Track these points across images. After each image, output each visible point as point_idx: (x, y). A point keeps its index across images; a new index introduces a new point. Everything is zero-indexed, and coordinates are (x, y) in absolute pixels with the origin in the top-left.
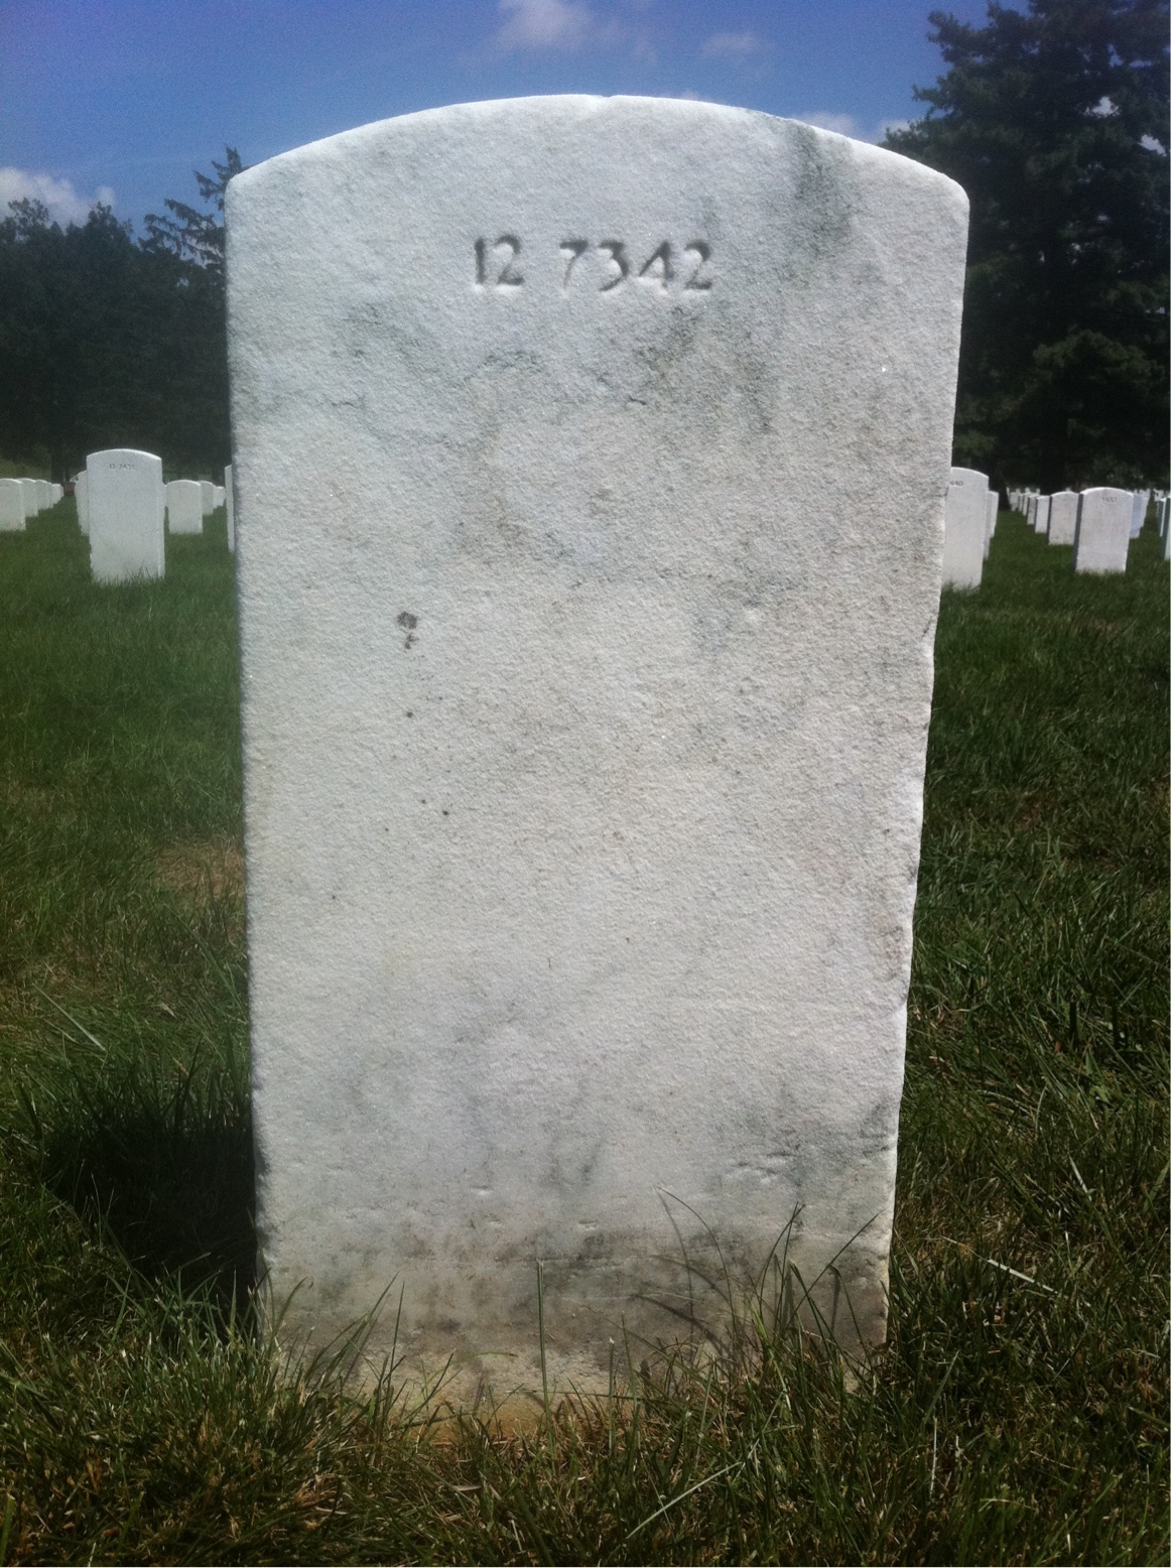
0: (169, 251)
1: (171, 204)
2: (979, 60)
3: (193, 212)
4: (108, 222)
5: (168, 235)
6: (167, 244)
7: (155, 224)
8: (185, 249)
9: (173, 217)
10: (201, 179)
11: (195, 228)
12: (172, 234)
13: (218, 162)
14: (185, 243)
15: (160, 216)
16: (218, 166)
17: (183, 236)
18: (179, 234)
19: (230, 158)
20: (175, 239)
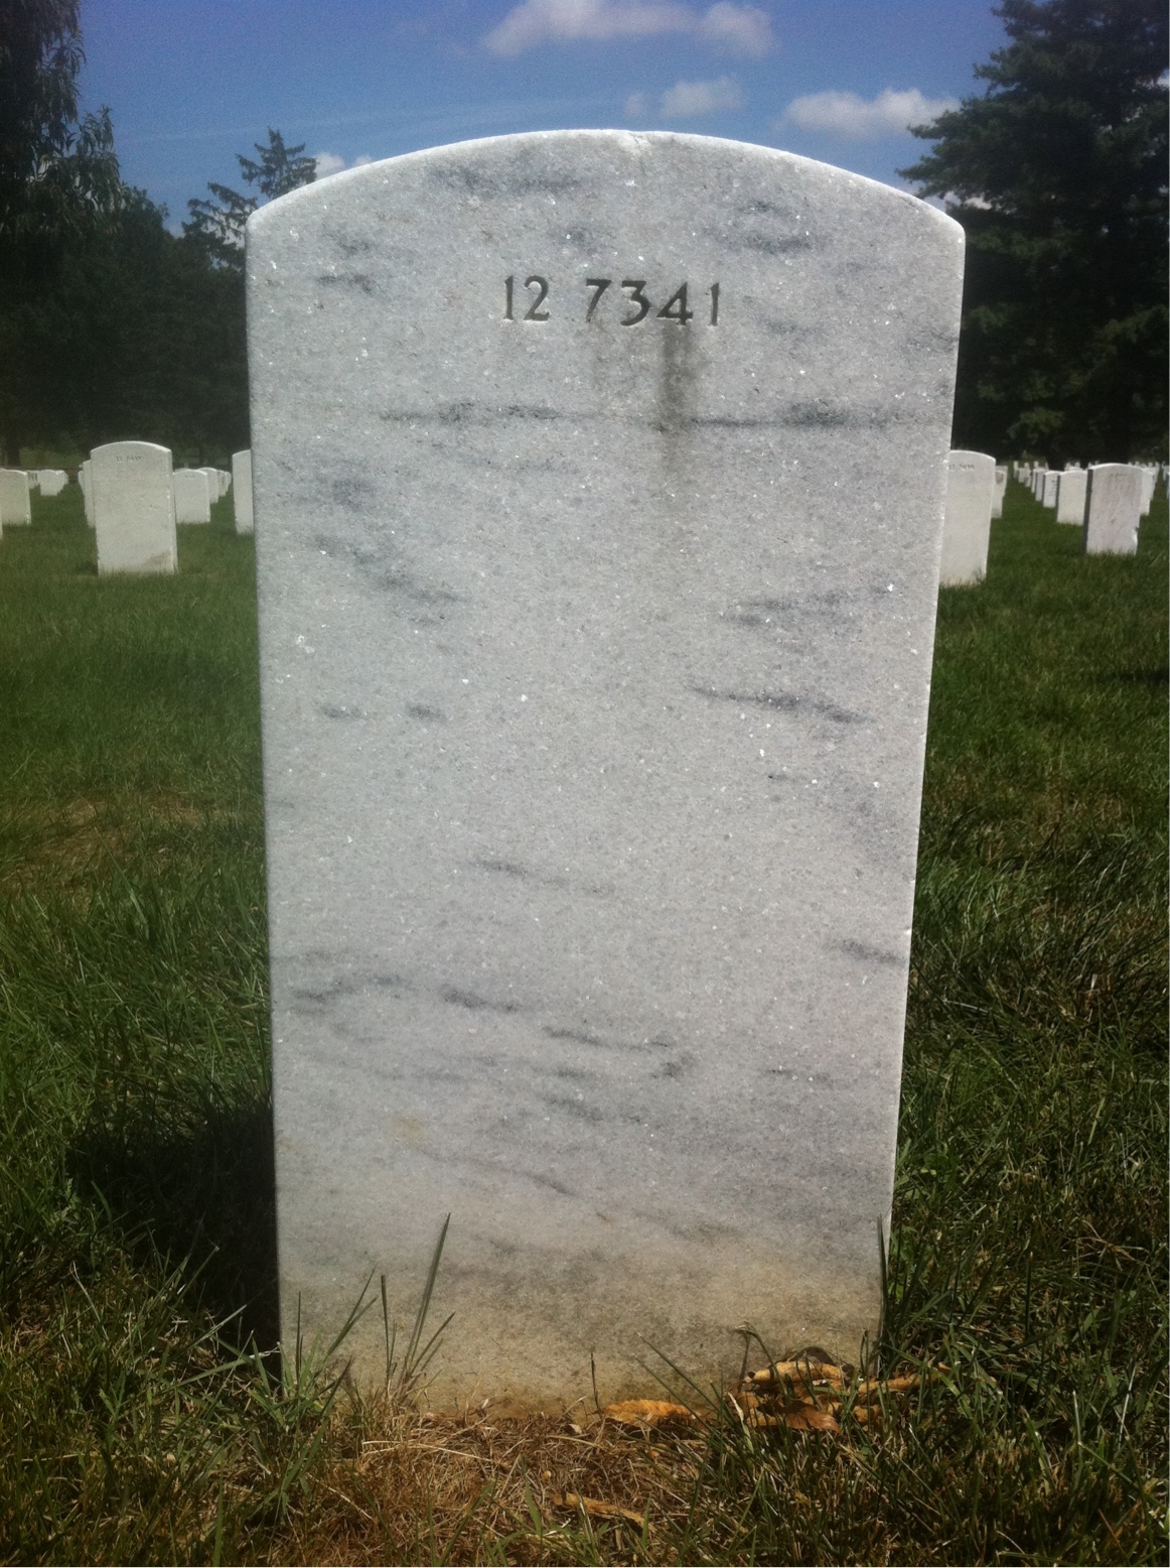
0: (213, 234)
1: (214, 187)
2: (1041, 34)
3: (237, 196)
4: (144, 207)
5: (212, 219)
6: (211, 228)
7: (199, 208)
8: (229, 233)
9: (216, 200)
10: (244, 162)
11: (238, 211)
12: (217, 218)
13: (259, 144)
14: (229, 227)
15: (204, 200)
16: (260, 149)
17: (227, 219)
18: (223, 218)
19: (273, 140)
20: (219, 223)
